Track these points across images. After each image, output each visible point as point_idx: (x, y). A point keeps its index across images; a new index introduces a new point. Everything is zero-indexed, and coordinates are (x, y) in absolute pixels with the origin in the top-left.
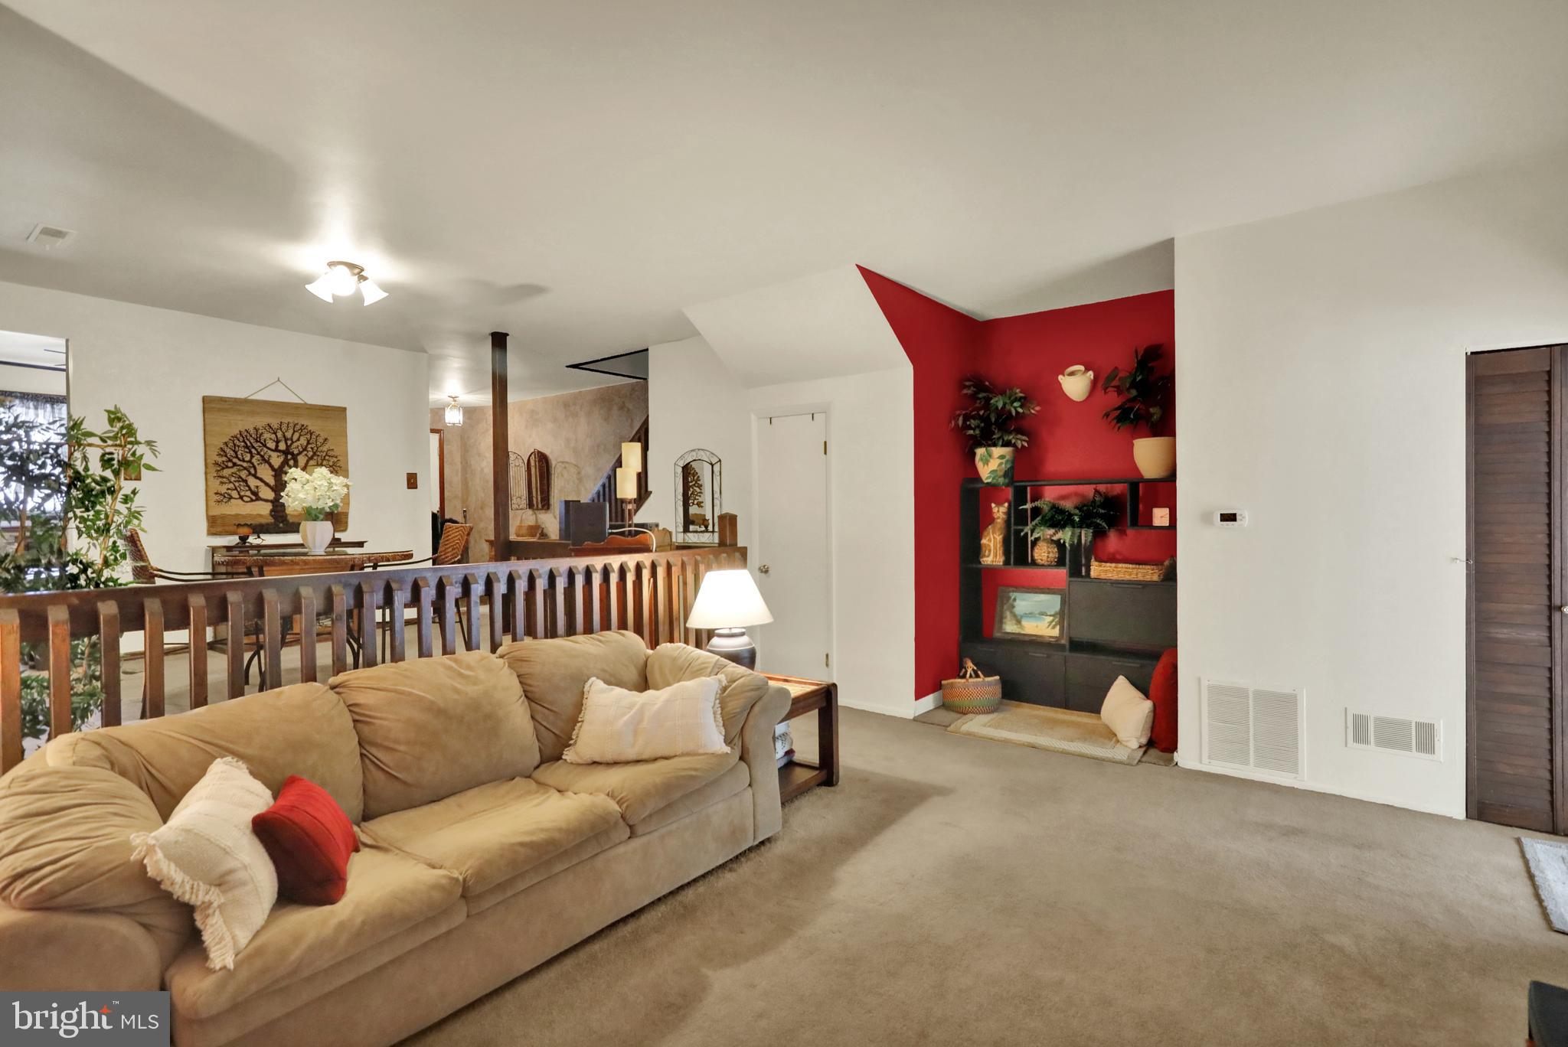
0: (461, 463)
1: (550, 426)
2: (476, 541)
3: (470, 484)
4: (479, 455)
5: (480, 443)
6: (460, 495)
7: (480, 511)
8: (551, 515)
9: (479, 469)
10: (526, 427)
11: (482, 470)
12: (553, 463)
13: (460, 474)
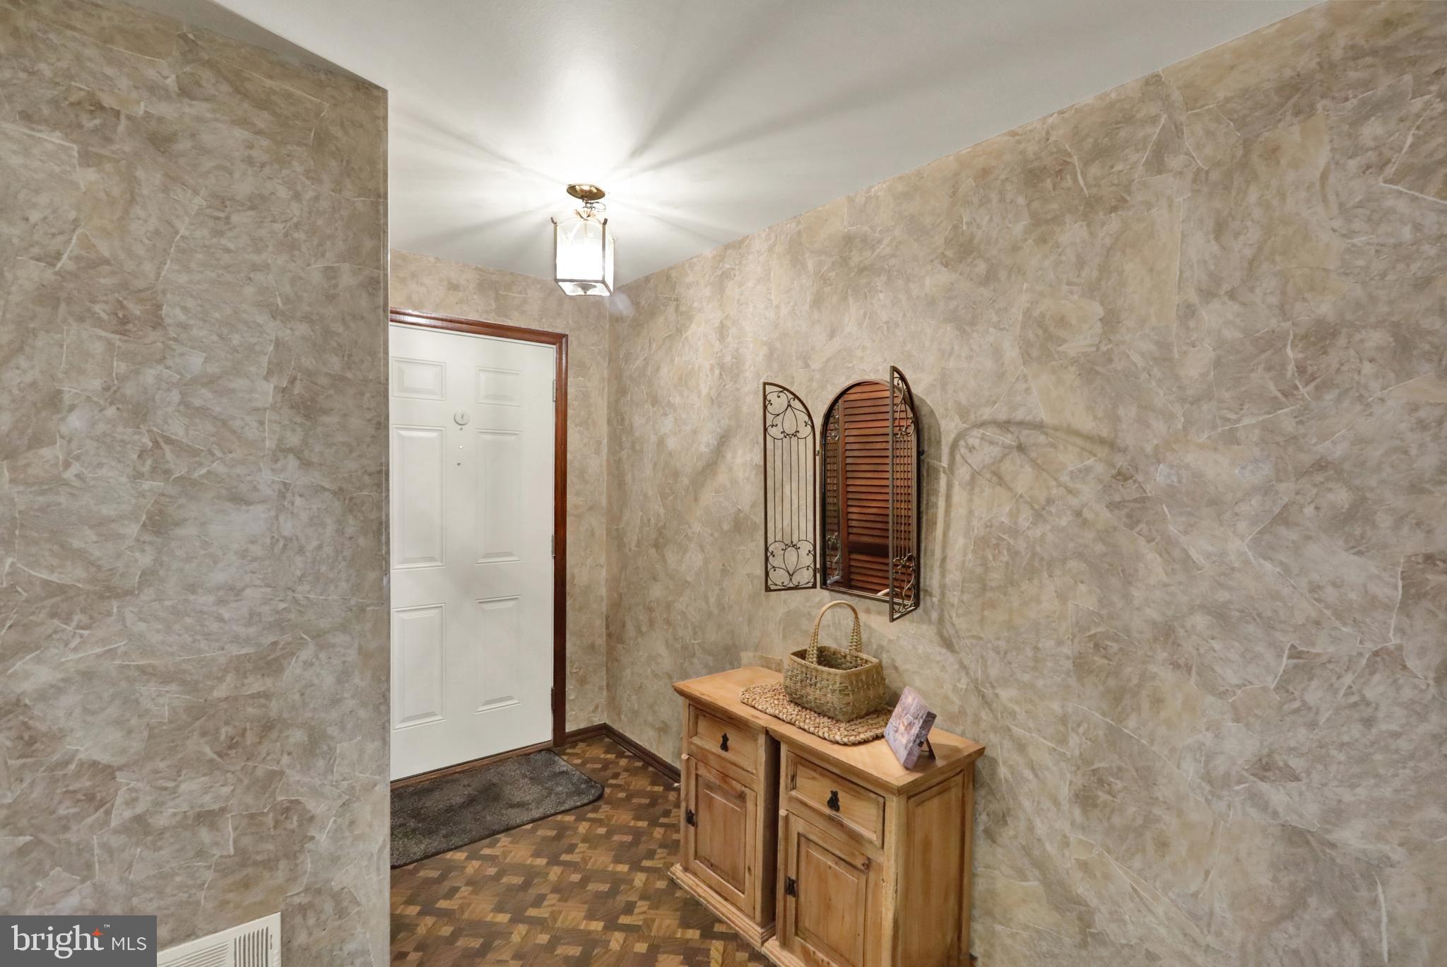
0: (609, 422)
1: (935, 280)
2: (639, 631)
3: (628, 478)
4: (655, 401)
5: (658, 369)
6: (604, 502)
7: (652, 551)
8: (929, 631)
9: (653, 438)
10: (817, 302)
11: (661, 442)
12: (948, 426)
13: (605, 451)
